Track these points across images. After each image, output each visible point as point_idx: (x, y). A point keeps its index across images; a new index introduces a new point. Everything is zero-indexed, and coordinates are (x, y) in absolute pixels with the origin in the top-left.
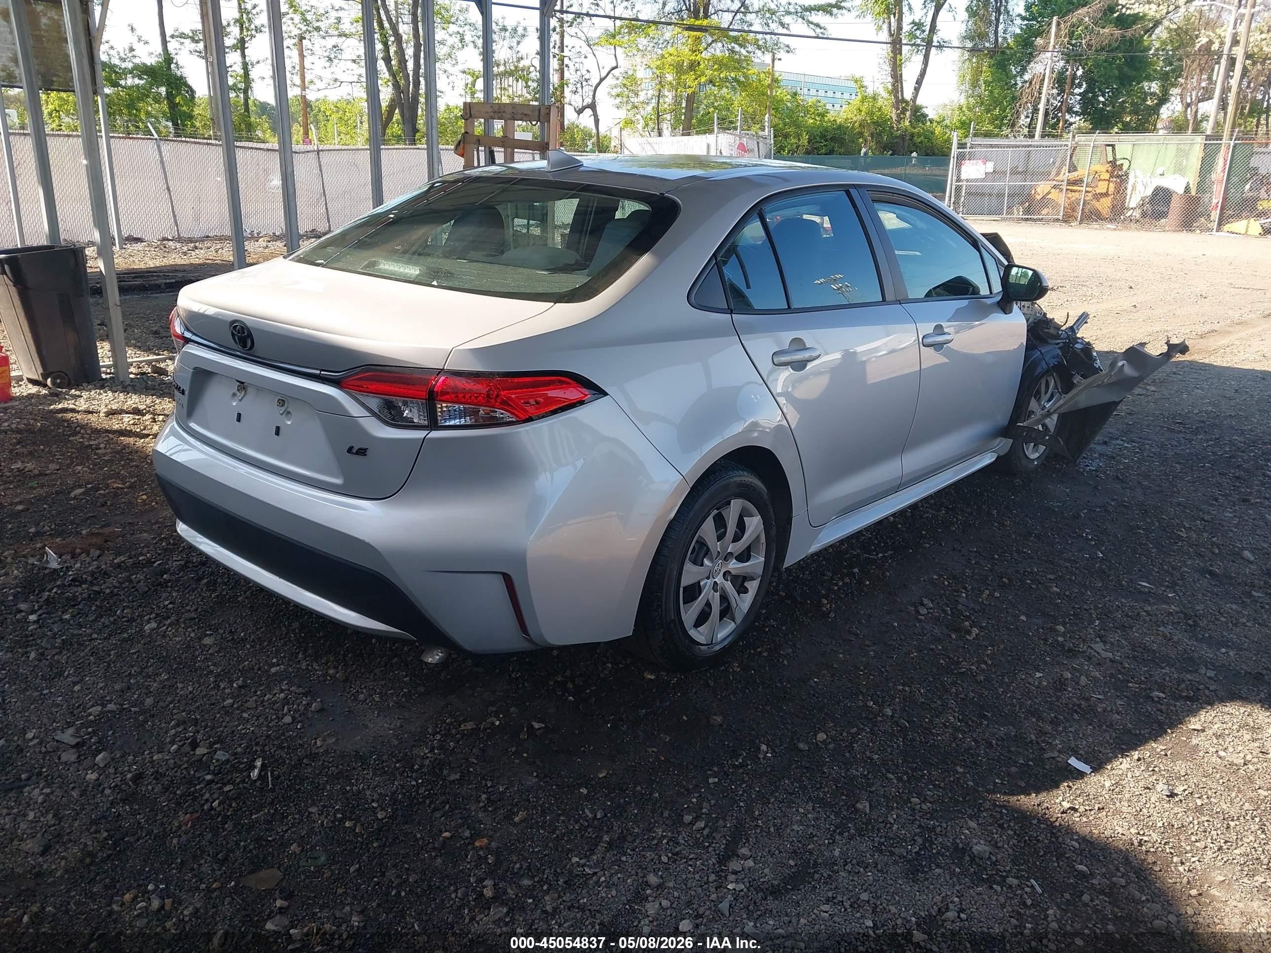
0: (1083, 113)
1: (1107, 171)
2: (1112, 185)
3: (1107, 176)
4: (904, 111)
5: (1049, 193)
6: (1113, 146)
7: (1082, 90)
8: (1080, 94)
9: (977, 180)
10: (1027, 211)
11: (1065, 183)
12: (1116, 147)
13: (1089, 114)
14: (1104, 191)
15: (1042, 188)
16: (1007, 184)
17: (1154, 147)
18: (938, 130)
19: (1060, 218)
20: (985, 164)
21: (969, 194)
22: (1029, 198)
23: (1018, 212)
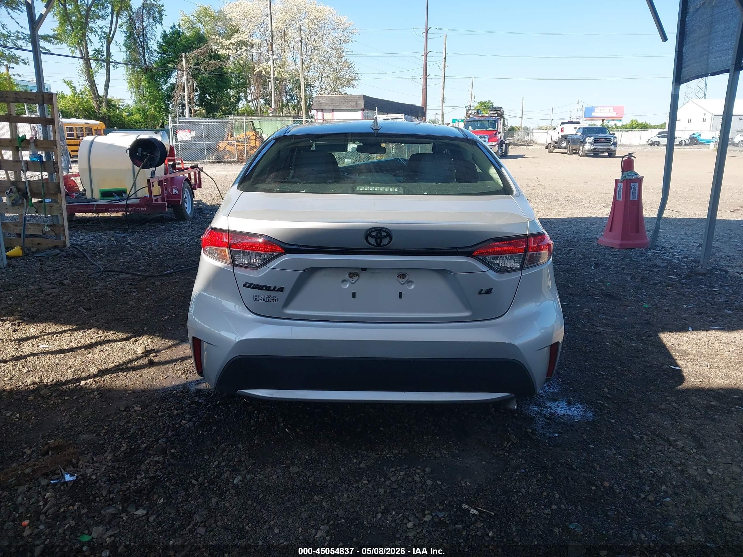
0: (201, 105)
1: (253, 135)
2: (257, 142)
3: (254, 137)
4: (101, 102)
5: (225, 147)
6: (252, 122)
7: (198, 93)
8: (197, 95)
9: (187, 141)
10: (217, 157)
11: (235, 141)
12: (254, 122)
13: (204, 106)
14: (254, 145)
15: (222, 144)
16: (204, 142)
17: (270, 122)
18: (125, 114)
19: (237, 160)
20: (190, 132)
21: (183, 149)
22: (217, 151)
23: (213, 158)
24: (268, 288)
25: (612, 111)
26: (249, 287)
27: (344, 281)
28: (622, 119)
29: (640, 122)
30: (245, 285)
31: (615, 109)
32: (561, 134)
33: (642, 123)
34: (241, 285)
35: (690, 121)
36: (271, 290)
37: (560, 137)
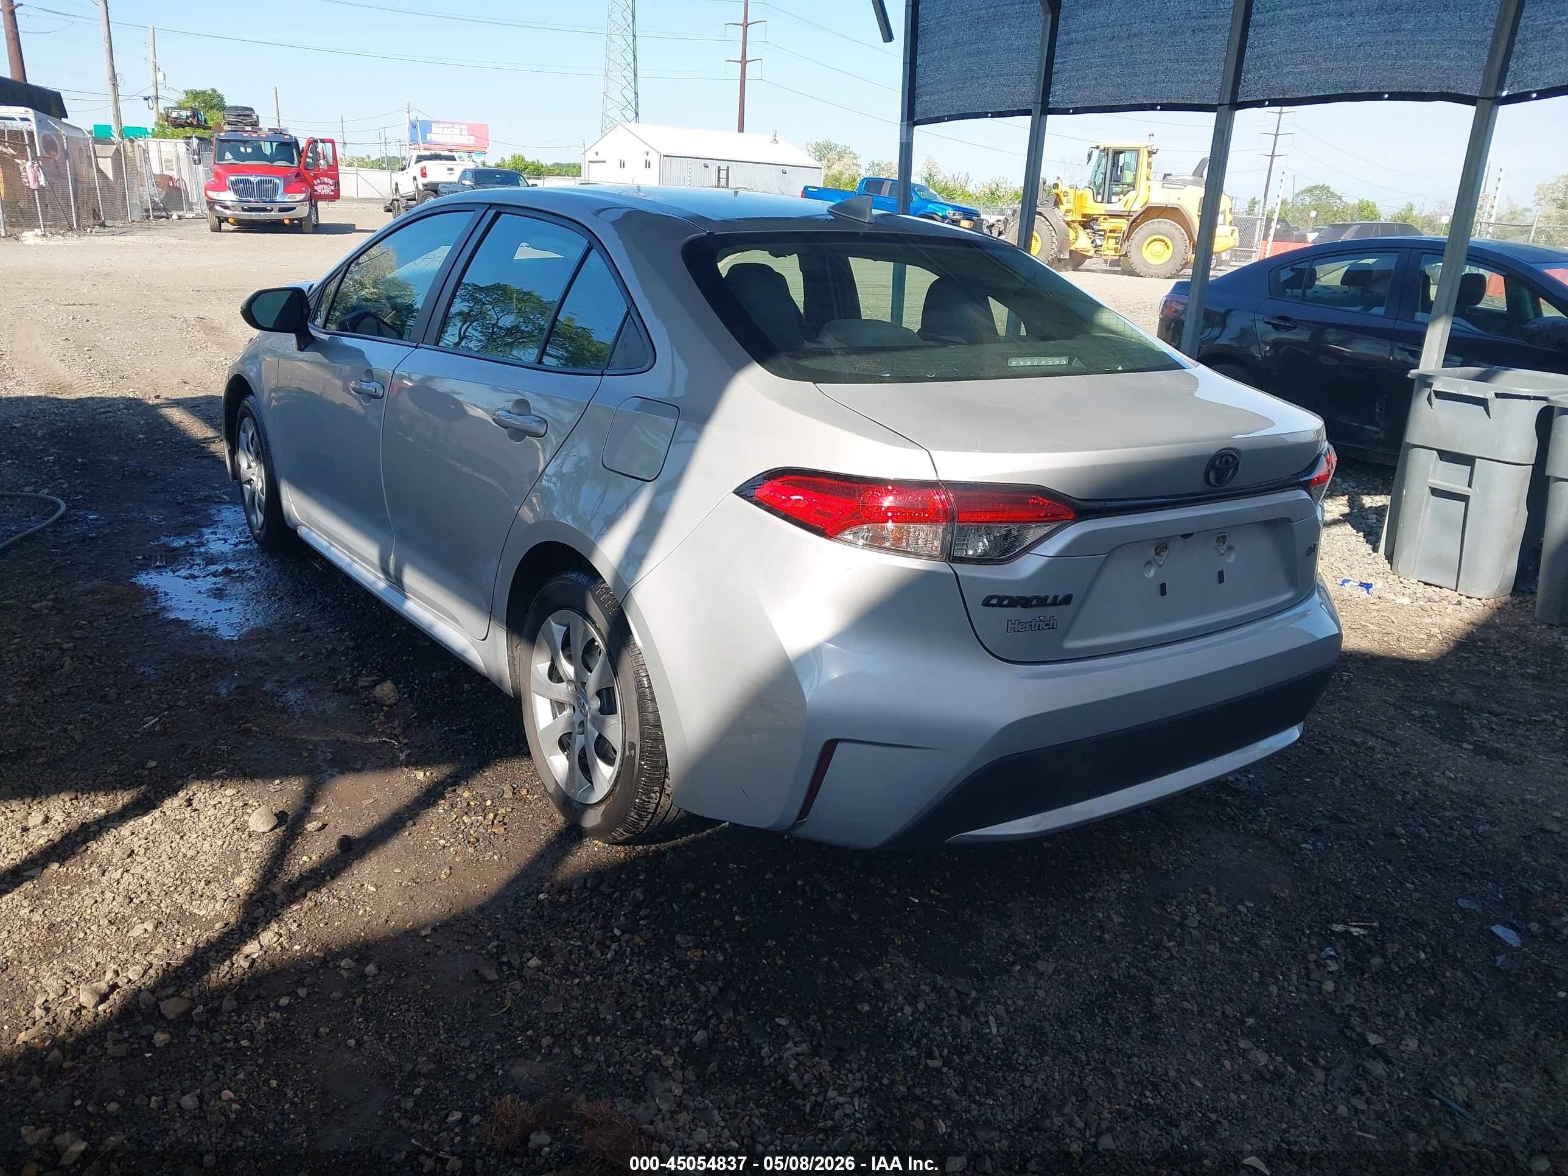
24: (1042, 602)
25: (465, 132)
26: (1000, 605)
27: (1149, 563)
28: (487, 150)
29: (529, 159)
30: (986, 603)
31: (473, 130)
32: (421, 181)
33: (533, 163)
34: (974, 602)
35: (622, 165)
36: (1049, 605)
37: (421, 187)
